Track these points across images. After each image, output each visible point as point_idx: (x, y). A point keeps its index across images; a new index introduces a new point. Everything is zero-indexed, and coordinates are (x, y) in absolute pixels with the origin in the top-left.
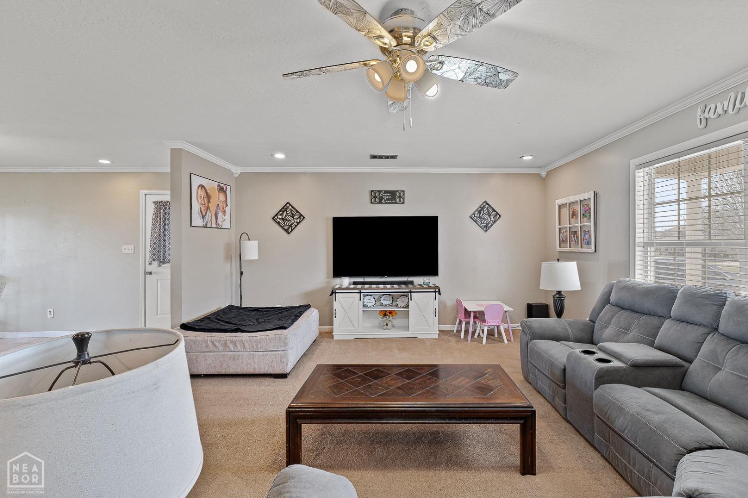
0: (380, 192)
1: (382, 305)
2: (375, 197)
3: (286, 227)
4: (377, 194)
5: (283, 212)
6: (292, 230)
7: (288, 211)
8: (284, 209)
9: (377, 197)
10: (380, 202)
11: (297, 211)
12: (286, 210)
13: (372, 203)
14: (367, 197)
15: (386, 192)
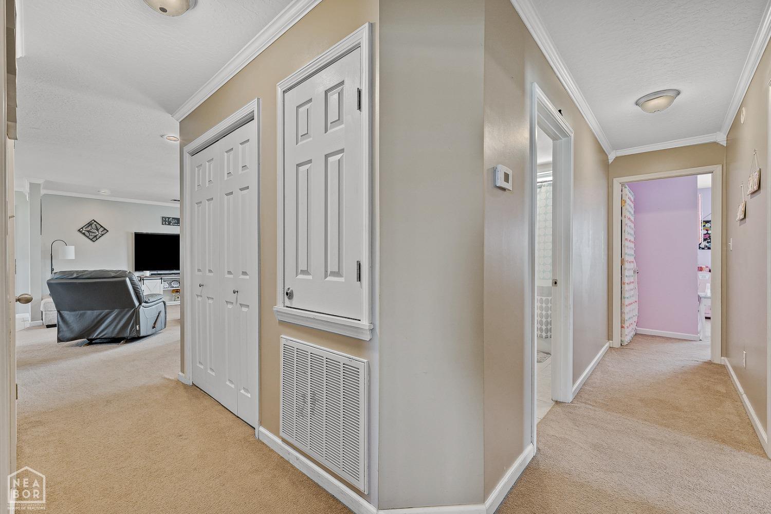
0: (169, 218)
1: (173, 287)
2: (165, 221)
3: (91, 237)
4: (167, 219)
5: (88, 226)
6: (97, 239)
7: (93, 225)
8: (90, 224)
9: (166, 221)
10: (169, 224)
11: (101, 226)
12: (91, 225)
13: (163, 224)
14: (160, 221)
15: (173, 218)
